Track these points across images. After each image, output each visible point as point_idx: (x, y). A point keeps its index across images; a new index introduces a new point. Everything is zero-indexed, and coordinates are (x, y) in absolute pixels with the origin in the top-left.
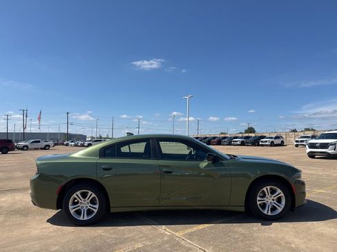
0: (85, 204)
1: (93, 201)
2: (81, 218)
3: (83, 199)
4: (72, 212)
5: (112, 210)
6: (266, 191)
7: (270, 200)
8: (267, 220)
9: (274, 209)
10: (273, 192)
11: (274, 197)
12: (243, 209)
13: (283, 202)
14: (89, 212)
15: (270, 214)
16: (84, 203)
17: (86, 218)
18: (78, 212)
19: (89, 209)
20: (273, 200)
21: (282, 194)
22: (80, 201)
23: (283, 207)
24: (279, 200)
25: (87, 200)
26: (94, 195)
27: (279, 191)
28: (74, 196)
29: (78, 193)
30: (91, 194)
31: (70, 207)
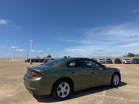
2: (63, 97)
5: (75, 91)
8: (117, 87)
9: (116, 83)
12: (110, 84)
17: (65, 96)
19: (65, 92)
23: (118, 82)
24: (117, 80)
25: (65, 87)
26: (68, 85)
27: (117, 77)
28: (60, 86)
29: (61, 85)
30: (66, 84)
31: (58, 92)
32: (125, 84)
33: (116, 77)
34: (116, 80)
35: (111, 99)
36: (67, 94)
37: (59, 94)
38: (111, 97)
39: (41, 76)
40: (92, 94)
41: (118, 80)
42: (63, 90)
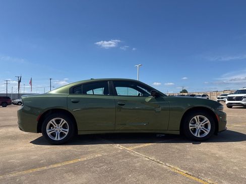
0: (58, 129)
1: (64, 127)
2: (56, 139)
3: (57, 125)
4: (49, 134)
5: (80, 133)
6: (196, 119)
7: (199, 126)
9: (202, 133)
10: (201, 120)
11: (203, 124)
12: (178, 133)
13: (209, 127)
15: (199, 136)
16: (58, 127)
17: (59, 139)
18: (53, 135)
19: (62, 132)
20: (202, 126)
21: (208, 122)
22: (55, 126)
23: (209, 131)
24: (206, 126)
25: (60, 125)
26: (65, 121)
27: (206, 119)
28: (51, 122)
29: (53, 120)
30: (63, 121)
31: (48, 131)
36: (65, 136)
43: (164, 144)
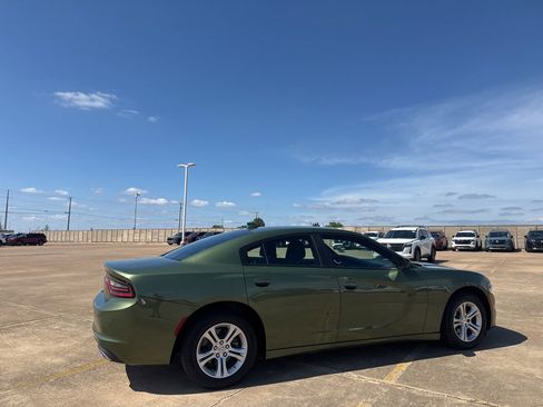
2: (218, 375)
3: (219, 340)
6: (462, 309)
7: (464, 321)
8: (468, 349)
9: (469, 332)
11: (470, 317)
12: (437, 337)
14: (231, 362)
15: (467, 340)
17: (226, 375)
19: (229, 357)
21: (478, 313)
22: (214, 344)
23: (479, 329)
24: (474, 321)
25: (227, 341)
26: (239, 331)
27: (475, 308)
28: (206, 335)
29: (212, 329)
30: (234, 330)
31: (199, 357)
32: (514, 338)
33: (468, 309)
34: (467, 320)
35: (412, 397)
36: (239, 365)
37: (201, 365)
38: (417, 390)
39: (133, 297)
40: (345, 374)
41: (479, 322)
42: (221, 349)
43: (425, 361)
